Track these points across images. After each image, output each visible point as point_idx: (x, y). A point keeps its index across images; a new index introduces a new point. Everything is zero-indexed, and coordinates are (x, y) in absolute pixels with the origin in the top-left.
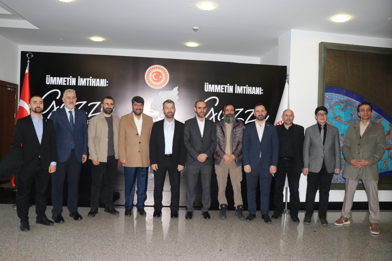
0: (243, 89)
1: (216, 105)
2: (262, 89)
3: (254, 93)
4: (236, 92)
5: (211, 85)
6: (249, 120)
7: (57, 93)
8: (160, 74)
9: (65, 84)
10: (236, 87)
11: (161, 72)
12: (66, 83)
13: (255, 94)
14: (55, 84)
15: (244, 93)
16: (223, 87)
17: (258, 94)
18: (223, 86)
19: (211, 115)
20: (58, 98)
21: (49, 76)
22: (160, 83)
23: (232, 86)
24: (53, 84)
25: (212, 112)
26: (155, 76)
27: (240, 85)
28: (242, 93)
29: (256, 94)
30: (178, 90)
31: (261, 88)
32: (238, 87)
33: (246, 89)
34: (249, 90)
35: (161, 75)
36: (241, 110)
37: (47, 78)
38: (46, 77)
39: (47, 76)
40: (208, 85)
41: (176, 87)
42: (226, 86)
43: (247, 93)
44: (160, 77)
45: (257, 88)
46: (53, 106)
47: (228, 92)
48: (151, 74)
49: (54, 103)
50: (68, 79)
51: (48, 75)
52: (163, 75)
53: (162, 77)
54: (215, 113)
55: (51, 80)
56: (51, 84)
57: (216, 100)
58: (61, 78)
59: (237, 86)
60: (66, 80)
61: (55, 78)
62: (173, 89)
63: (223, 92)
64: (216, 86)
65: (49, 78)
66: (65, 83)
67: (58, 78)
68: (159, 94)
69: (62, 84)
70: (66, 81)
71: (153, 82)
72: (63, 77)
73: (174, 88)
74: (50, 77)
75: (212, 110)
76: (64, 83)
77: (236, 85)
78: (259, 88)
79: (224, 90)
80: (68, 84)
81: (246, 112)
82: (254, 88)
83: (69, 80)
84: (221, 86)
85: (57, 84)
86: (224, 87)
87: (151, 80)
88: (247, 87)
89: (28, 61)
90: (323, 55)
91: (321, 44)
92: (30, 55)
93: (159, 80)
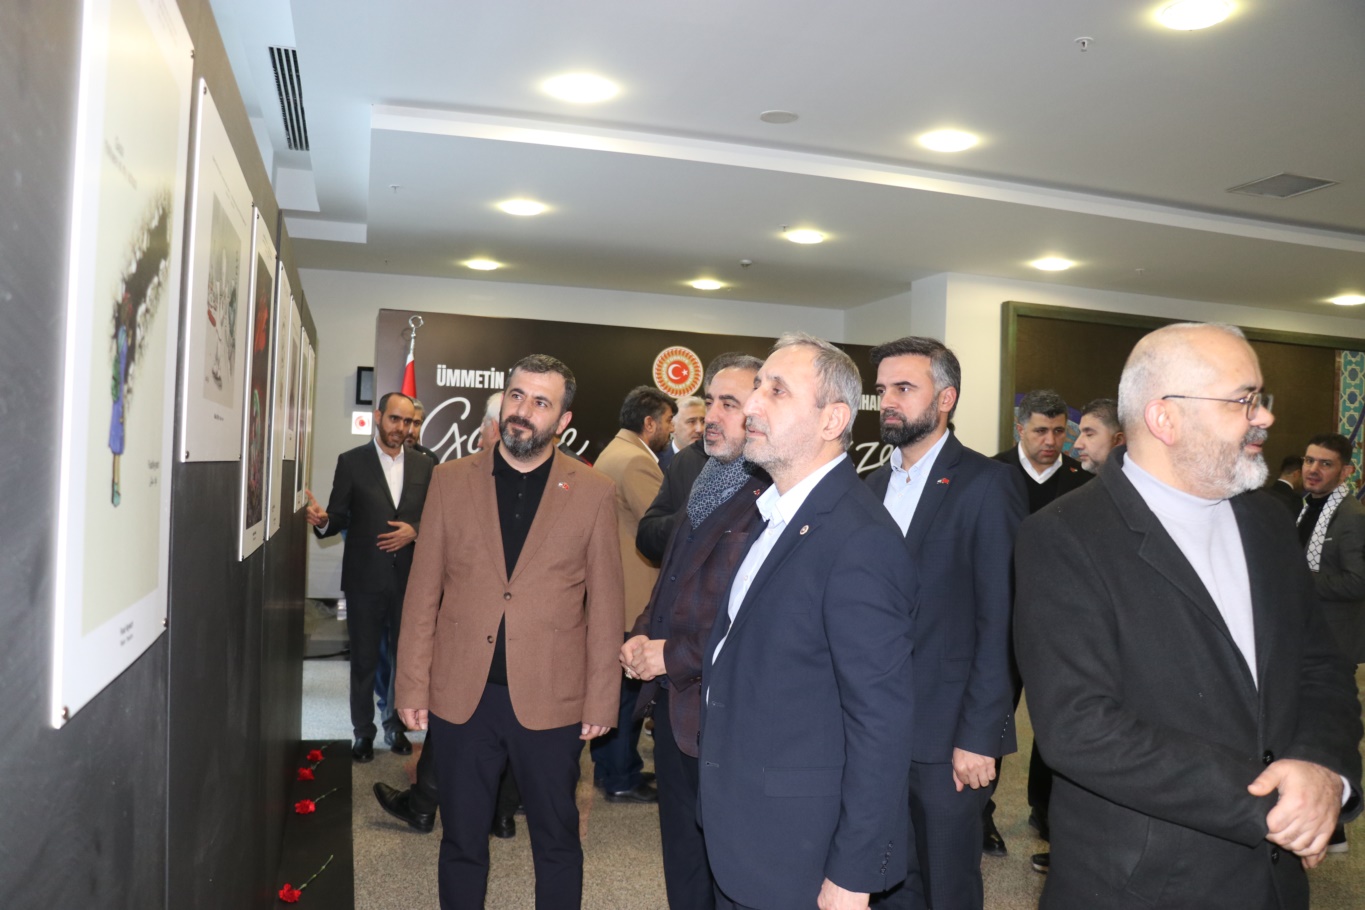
6: (865, 465)
7: (462, 406)
8: (684, 366)
9: (481, 386)
11: (686, 361)
12: (482, 382)
14: (458, 385)
20: (464, 417)
21: (444, 366)
22: (683, 385)
24: (453, 385)
26: (676, 372)
35: (687, 369)
37: (439, 371)
38: (436, 369)
39: (439, 366)
44: (685, 372)
46: (453, 435)
48: (665, 366)
49: (455, 428)
50: (486, 373)
51: (442, 364)
52: (691, 368)
53: (688, 373)
55: (447, 377)
56: (448, 385)
58: (472, 372)
61: (457, 372)
65: (444, 371)
67: (464, 372)
69: (472, 386)
70: (481, 379)
71: (671, 384)
72: (475, 369)
74: (447, 368)
76: (477, 382)
80: (486, 386)
83: (490, 376)
85: (462, 385)
87: (666, 379)
90: (1012, 329)
91: (1006, 306)
92: (416, 321)
93: (684, 379)
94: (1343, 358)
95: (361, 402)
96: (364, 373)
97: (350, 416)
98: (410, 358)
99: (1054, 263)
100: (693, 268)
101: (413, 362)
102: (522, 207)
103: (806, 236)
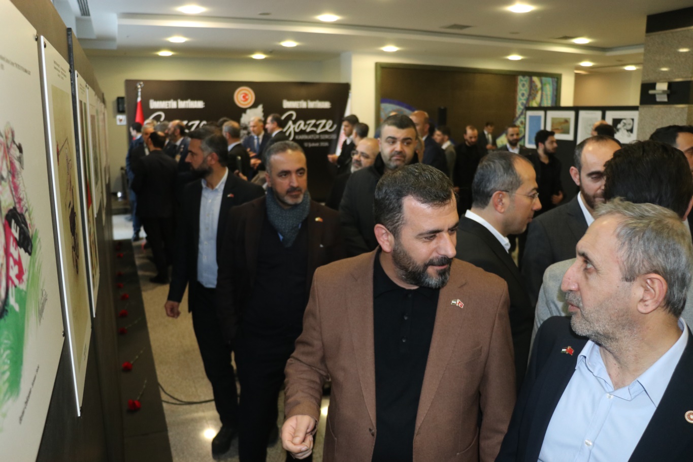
0: (315, 104)
1: (293, 119)
2: (330, 103)
3: (323, 107)
4: (309, 107)
5: (288, 102)
6: (321, 130)
7: (161, 116)
9: (168, 108)
11: (247, 92)
14: (159, 107)
22: (247, 102)
23: (306, 102)
24: (157, 107)
25: (290, 125)
26: (244, 97)
27: (312, 101)
28: (314, 107)
29: (326, 107)
30: (262, 108)
34: (319, 105)
35: (248, 95)
37: (151, 103)
38: (150, 101)
41: (261, 105)
42: (300, 102)
44: (247, 97)
45: (326, 102)
47: (303, 107)
48: (239, 95)
51: (152, 99)
52: (250, 95)
53: (249, 97)
55: (154, 104)
56: (155, 108)
57: (293, 114)
58: (164, 102)
59: (309, 102)
60: (168, 104)
61: (158, 102)
62: (258, 107)
64: (293, 102)
66: (168, 106)
67: (161, 102)
68: (247, 112)
69: (164, 108)
71: (242, 102)
74: (154, 101)
79: (299, 106)
80: (170, 107)
81: (317, 123)
82: (323, 103)
83: (171, 103)
85: (161, 107)
87: (239, 100)
88: (318, 102)
89: (140, 90)
90: (379, 73)
91: (377, 64)
92: (140, 85)
93: (246, 100)
94: (520, 78)
95: (120, 111)
96: (120, 100)
97: (115, 117)
98: (139, 99)
99: (391, 48)
100: (253, 51)
101: (141, 101)
102: (178, 39)
103: (289, 44)
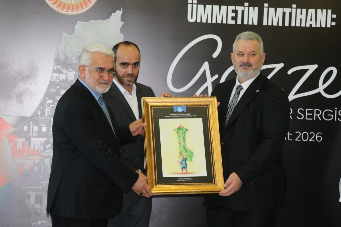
0: (284, 13)
1: (215, 55)
2: (332, 13)
3: (311, 25)
4: (265, 23)
5: (202, 6)
6: (297, 93)
10: (265, 10)
13: (314, 26)
15: (287, 24)
16: (233, 11)
17: (323, 26)
18: (233, 8)
19: (203, 79)
23: (257, 9)
25: (204, 73)
27: (275, 5)
28: (280, 24)
29: (318, 26)
30: (123, 18)
31: (330, 11)
32: (272, 10)
33: (291, 14)
34: (299, 17)
36: (279, 66)
40: (195, 6)
41: (118, 12)
42: (240, 9)
43: (293, 25)
45: (319, 11)
47: (245, 23)
54: (212, 76)
57: (215, 43)
59: (268, 7)
62: (111, 15)
63: (233, 22)
64: (216, 7)
68: (77, 27)
73: (113, 14)
75: (206, 66)
77: (266, 5)
78: (324, 11)
79: (235, 18)
81: (290, 72)
82: (312, 11)
84: (229, 7)
86: (235, 11)
88: (294, 10)
